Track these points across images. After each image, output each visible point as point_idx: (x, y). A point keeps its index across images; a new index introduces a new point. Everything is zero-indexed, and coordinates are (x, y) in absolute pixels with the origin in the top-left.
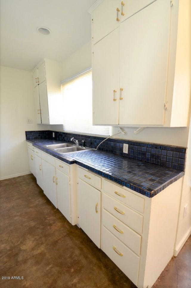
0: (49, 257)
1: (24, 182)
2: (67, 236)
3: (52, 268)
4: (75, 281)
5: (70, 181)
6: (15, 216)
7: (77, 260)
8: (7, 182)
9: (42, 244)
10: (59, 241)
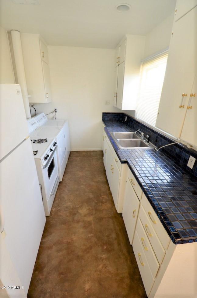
0: (93, 227)
1: (96, 157)
2: (112, 218)
3: (92, 236)
4: (104, 256)
5: (120, 177)
6: (82, 184)
7: (111, 242)
8: (84, 153)
9: (92, 215)
10: (104, 219)
